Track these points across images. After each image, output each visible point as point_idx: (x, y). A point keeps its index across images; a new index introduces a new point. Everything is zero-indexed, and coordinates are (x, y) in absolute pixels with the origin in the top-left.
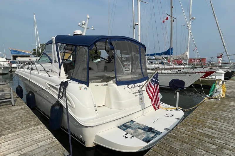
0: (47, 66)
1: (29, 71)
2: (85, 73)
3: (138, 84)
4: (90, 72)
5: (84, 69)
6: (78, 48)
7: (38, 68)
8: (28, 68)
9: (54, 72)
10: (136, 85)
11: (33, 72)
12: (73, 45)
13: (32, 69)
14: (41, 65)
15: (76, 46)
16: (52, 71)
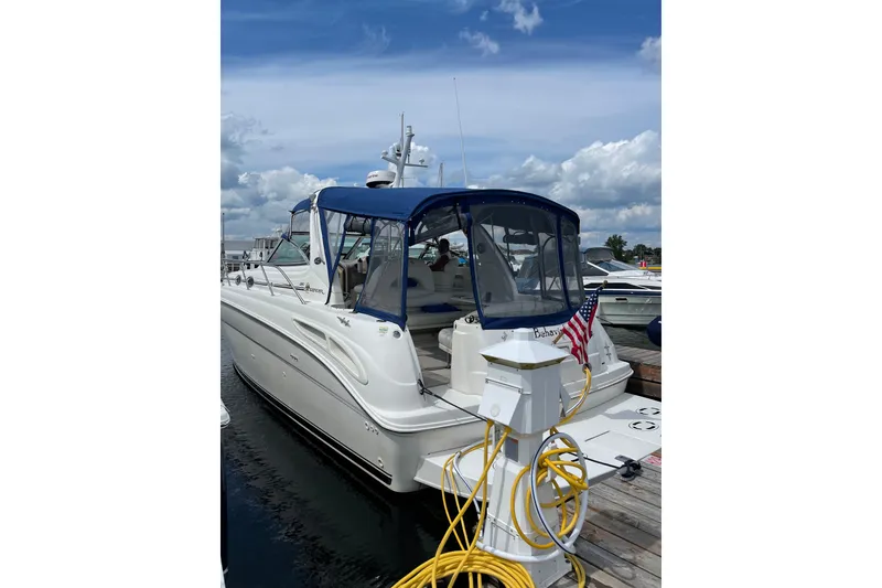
0: (295, 273)
1: (243, 286)
2: (398, 294)
3: (549, 329)
4: (411, 292)
5: (394, 284)
6: (379, 223)
7: (271, 280)
8: (239, 280)
9: (313, 290)
10: (541, 329)
11: (254, 288)
12: (367, 217)
13: (251, 282)
14: (281, 271)
15: (375, 219)
16: (308, 287)
